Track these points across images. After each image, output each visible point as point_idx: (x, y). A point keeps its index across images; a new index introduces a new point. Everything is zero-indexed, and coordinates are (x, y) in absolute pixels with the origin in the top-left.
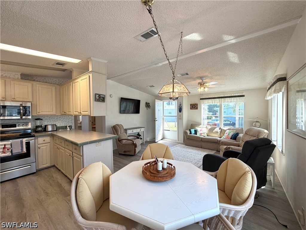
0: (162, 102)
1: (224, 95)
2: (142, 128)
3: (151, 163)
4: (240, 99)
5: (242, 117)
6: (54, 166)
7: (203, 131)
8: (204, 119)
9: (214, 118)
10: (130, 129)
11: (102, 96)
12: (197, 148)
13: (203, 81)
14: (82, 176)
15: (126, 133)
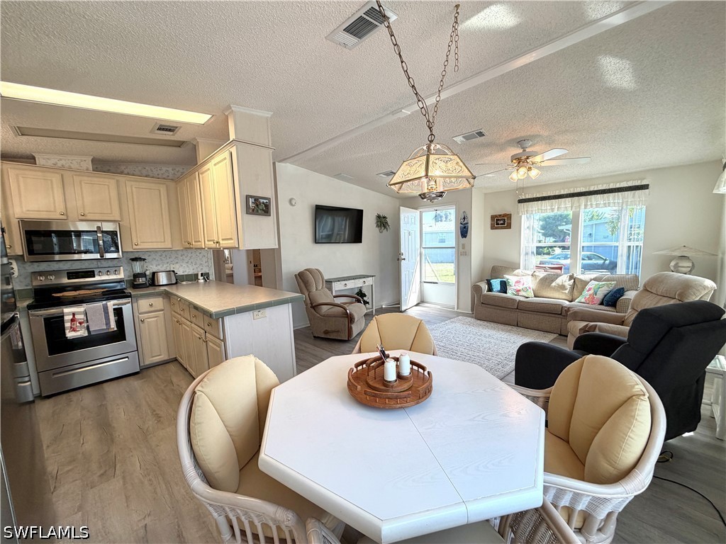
0: (418, 212)
1: (585, 187)
2: (368, 276)
3: (368, 362)
4: (634, 197)
5: (637, 247)
6: (176, 360)
7: (523, 284)
8: (527, 254)
9: (558, 251)
10: (339, 280)
11: (262, 201)
12: (507, 327)
13: (524, 151)
14: (202, 387)
15: (330, 289)
